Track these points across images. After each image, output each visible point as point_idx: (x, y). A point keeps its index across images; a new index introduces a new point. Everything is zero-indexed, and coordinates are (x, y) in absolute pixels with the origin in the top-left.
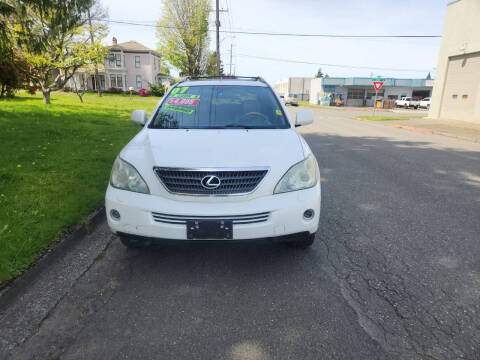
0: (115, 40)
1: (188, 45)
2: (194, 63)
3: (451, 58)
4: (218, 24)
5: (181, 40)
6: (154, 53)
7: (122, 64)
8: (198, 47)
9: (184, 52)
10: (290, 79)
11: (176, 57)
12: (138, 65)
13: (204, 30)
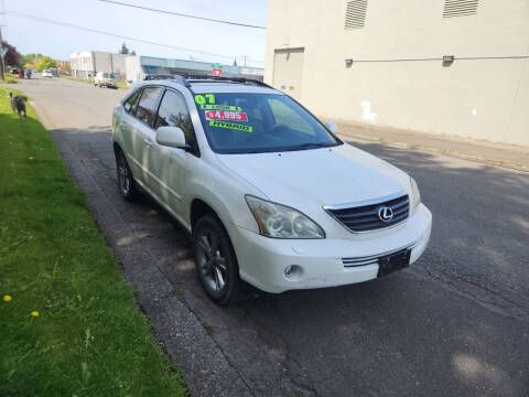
3: (276, 51)
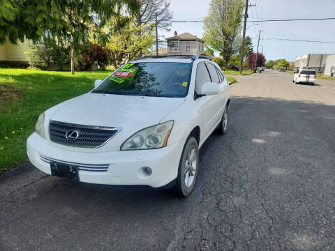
0: (176, 33)
1: (225, 33)
2: (228, 45)
4: (246, 16)
5: (220, 30)
6: (199, 40)
7: (178, 49)
8: (232, 34)
9: (221, 39)
10: (309, 56)
11: (215, 43)
12: (188, 49)
13: (238, 21)
